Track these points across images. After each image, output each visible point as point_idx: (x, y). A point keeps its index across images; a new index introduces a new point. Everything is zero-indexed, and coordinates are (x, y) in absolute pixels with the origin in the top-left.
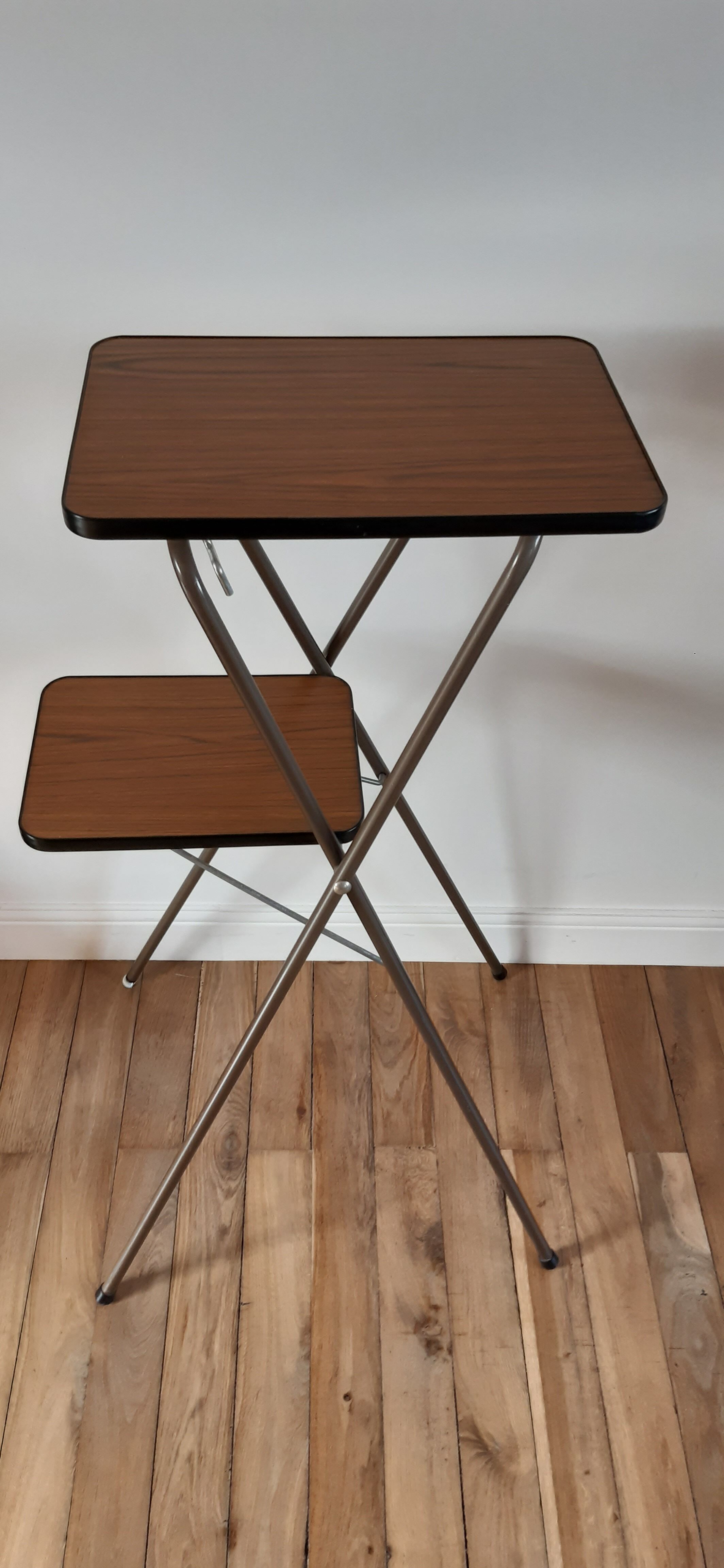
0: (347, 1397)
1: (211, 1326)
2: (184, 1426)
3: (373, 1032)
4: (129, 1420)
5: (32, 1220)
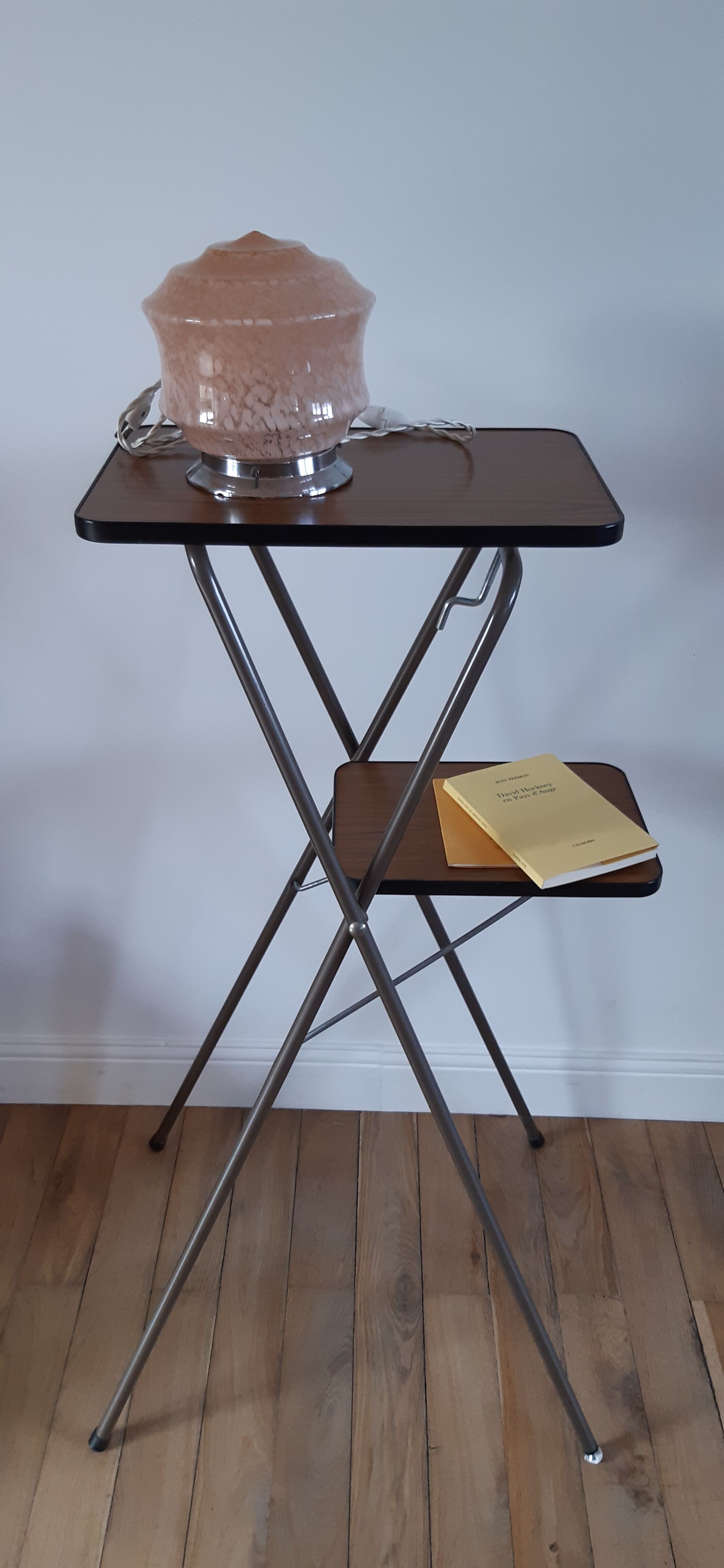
0: (552, 1547)
1: (398, 1471)
3: (542, 1182)
4: (317, 1563)
5: (202, 1356)
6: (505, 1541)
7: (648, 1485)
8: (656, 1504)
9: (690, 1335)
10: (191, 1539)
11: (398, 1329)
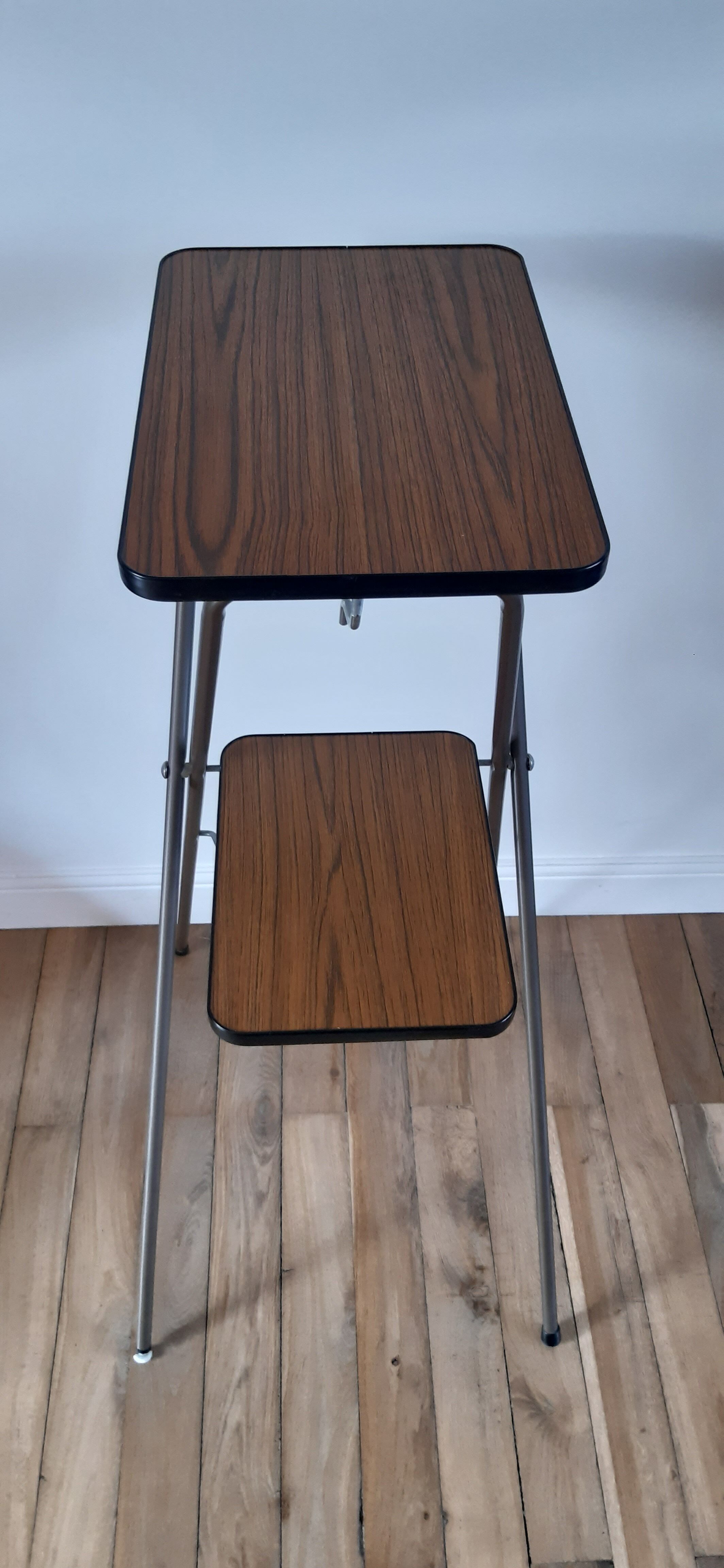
0: (395, 1361)
1: (253, 1295)
2: (230, 1397)
4: (174, 1392)
5: (65, 1193)
6: (350, 1358)
7: (487, 1295)
8: (492, 1314)
10: (56, 1376)
11: (256, 1153)
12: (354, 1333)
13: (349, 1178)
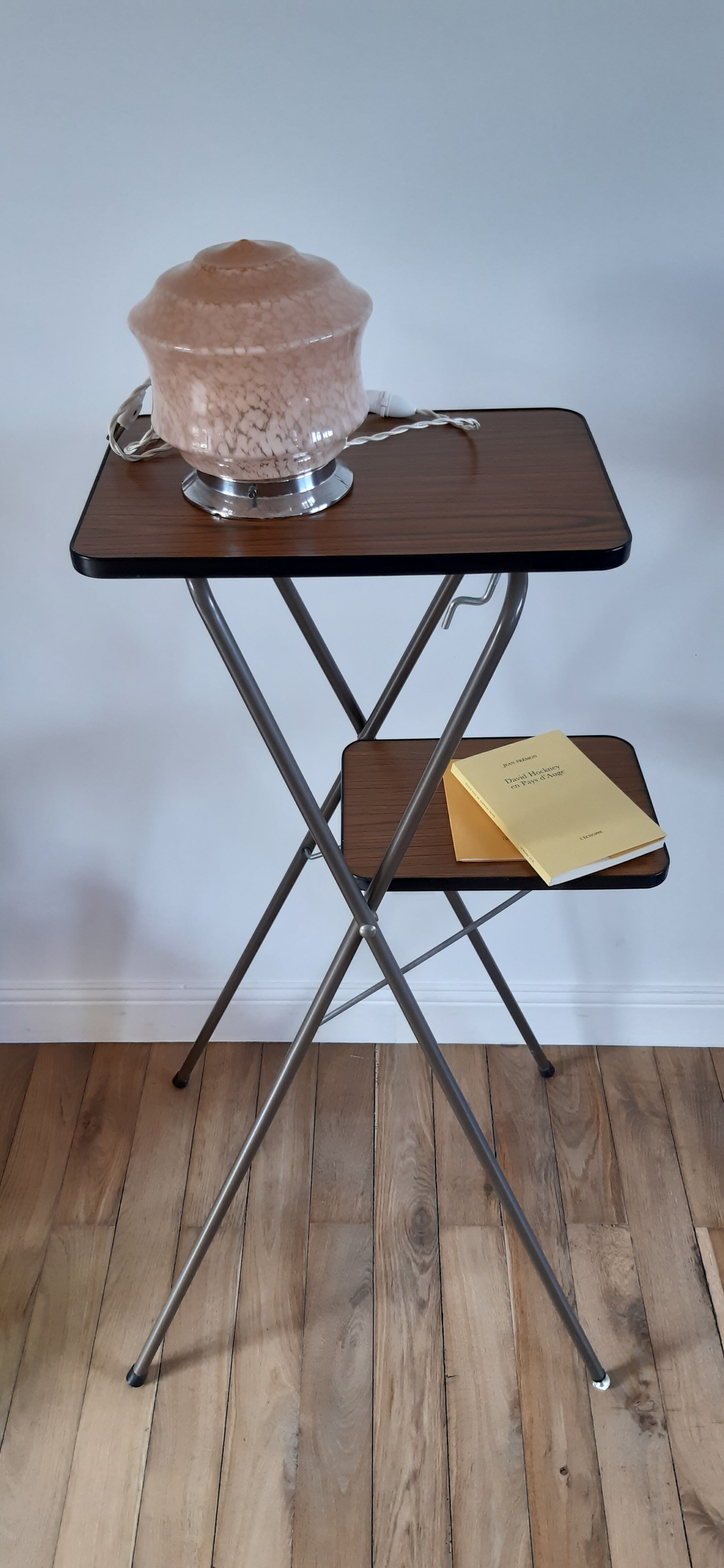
0: (563, 1471)
1: (418, 1399)
2: (399, 1498)
3: (552, 1112)
4: (343, 1490)
5: (231, 1292)
6: (519, 1465)
7: (653, 1410)
8: (659, 1429)
9: (694, 1262)
10: (226, 1468)
11: (415, 1261)
12: (520, 1441)
13: (508, 1289)
